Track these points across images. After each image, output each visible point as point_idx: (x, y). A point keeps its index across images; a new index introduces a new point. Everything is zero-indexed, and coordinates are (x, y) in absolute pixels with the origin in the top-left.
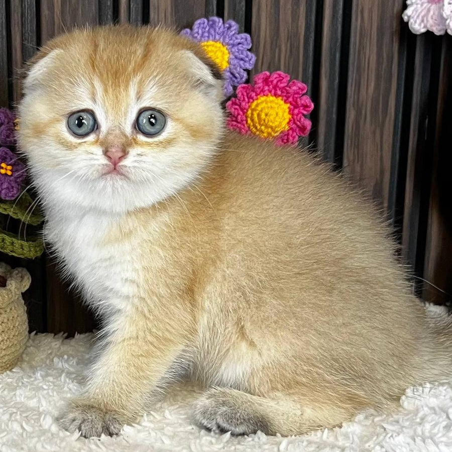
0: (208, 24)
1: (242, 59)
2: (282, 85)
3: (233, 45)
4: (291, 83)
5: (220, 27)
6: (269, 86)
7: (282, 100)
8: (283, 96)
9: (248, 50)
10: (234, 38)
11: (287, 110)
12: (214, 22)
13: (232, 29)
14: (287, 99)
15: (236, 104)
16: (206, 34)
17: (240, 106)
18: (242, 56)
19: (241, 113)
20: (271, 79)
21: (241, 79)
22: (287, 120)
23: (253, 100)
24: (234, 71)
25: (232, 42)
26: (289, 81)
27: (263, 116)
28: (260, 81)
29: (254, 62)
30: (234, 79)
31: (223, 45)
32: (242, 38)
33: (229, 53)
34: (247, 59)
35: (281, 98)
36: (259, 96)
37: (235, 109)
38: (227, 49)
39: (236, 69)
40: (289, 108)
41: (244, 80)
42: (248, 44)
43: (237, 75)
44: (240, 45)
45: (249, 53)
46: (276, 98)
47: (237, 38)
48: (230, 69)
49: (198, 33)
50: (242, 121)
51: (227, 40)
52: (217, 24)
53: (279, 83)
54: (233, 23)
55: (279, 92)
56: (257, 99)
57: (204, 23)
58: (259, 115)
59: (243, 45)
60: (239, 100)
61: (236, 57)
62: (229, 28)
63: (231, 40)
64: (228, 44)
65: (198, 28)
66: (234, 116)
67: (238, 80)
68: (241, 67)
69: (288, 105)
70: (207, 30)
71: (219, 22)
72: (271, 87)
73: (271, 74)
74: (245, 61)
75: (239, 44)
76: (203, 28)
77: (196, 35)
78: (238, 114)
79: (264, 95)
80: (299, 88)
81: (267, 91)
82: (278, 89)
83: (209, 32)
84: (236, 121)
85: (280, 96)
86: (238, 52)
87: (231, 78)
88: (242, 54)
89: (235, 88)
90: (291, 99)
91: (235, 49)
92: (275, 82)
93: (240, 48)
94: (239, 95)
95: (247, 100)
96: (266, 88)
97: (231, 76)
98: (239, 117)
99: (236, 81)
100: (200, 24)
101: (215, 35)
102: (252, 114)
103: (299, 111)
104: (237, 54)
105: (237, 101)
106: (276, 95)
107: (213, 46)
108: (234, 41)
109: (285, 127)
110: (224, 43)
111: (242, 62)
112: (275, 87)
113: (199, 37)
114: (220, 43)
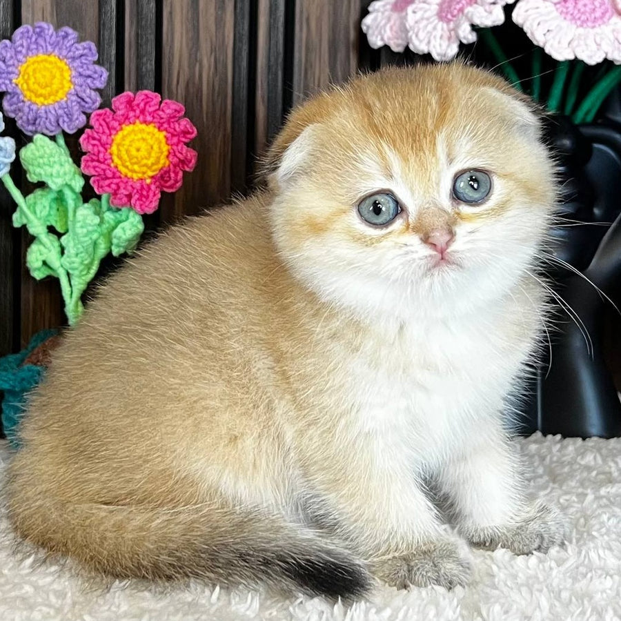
0: (34, 32)
1: (89, 76)
2: (151, 109)
3: (74, 59)
4: (163, 105)
5: (52, 35)
6: (134, 111)
7: (155, 127)
8: (155, 123)
9: (95, 63)
10: (73, 49)
11: (164, 141)
12: (42, 29)
13: (69, 38)
14: (162, 126)
15: (94, 139)
16: (33, 46)
17: (99, 140)
18: (88, 73)
19: (101, 149)
20: (135, 102)
21: (94, 103)
22: (166, 153)
23: (117, 131)
24: (84, 95)
25: (71, 54)
26: (161, 102)
27: (134, 152)
28: (122, 106)
29: (107, 78)
30: (83, 103)
31: (59, 58)
32: (84, 49)
33: (70, 69)
34: (96, 76)
35: (153, 125)
36: (123, 126)
37: (94, 145)
38: (66, 64)
39: (85, 92)
40: (165, 137)
41: (98, 104)
42: (93, 55)
43: (88, 100)
44: (83, 58)
45: (97, 67)
46: (147, 125)
47: (77, 49)
48: (75, 90)
49: (22, 45)
50: (106, 160)
51: (64, 52)
52: (46, 32)
53: (147, 107)
54: (70, 31)
55: (149, 118)
56: (121, 129)
57: (28, 32)
58: (127, 151)
59: (87, 56)
60: (98, 133)
61: (81, 75)
62: (66, 36)
63: (70, 51)
64: (66, 57)
65: (21, 38)
66: (94, 154)
67: (90, 105)
68: (90, 89)
69: (164, 133)
70: (33, 39)
71: (49, 29)
72: (138, 112)
73: (135, 94)
74: (94, 79)
75: (82, 56)
76: (28, 37)
77: (19, 49)
78: (99, 152)
79: (130, 123)
80: (176, 111)
81: (133, 118)
82: (147, 114)
83: (36, 42)
84: (98, 161)
85: (150, 123)
86: (82, 67)
87: (79, 103)
88: (88, 69)
89: (88, 116)
90: (165, 126)
91: (77, 63)
92: (142, 105)
93: (84, 61)
94: (96, 126)
95: (107, 131)
96: (131, 114)
97: (79, 100)
98: (101, 156)
99: (87, 106)
100: (22, 33)
101: (46, 46)
102: (119, 150)
103: (179, 139)
104: (81, 70)
105: (95, 133)
106: (145, 122)
107: (45, 61)
108: (74, 52)
109: (165, 163)
110: (61, 57)
111: (89, 81)
112: (142, 112)
113: (24, 51)
114: (55, 56)
